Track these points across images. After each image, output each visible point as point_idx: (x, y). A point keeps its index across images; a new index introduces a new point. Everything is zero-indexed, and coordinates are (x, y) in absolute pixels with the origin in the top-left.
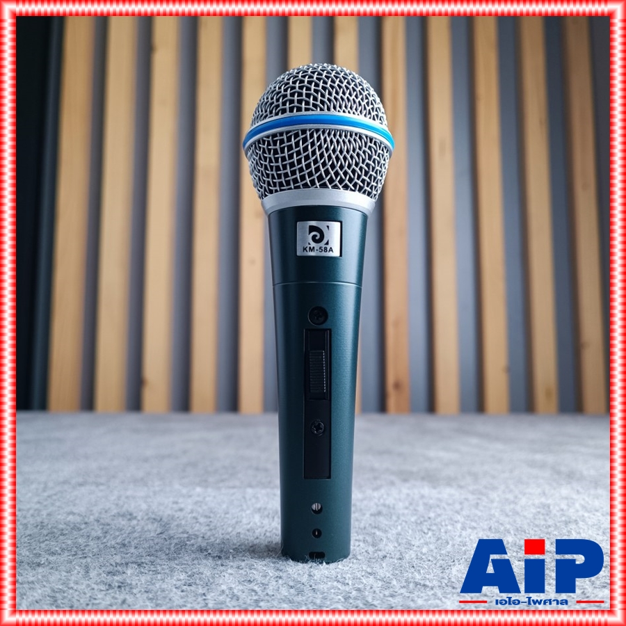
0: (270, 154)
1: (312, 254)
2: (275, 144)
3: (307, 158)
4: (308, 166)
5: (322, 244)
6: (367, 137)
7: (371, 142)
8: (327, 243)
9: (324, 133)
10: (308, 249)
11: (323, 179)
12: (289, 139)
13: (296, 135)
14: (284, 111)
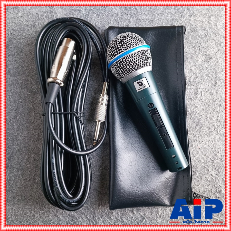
0: (117, 68)
1: (141, 90)
2: (118, 65)
3: (128, 65)
4: (130, 67)
5: (143, 86)
6: (141, 50)
7: (143, 51)
8: (144, 85)
9: (129, 56)
10: (140, 89)
11: (135, 68)
12: (121, 62)
13: (123, 60)
14: (116, 55)
